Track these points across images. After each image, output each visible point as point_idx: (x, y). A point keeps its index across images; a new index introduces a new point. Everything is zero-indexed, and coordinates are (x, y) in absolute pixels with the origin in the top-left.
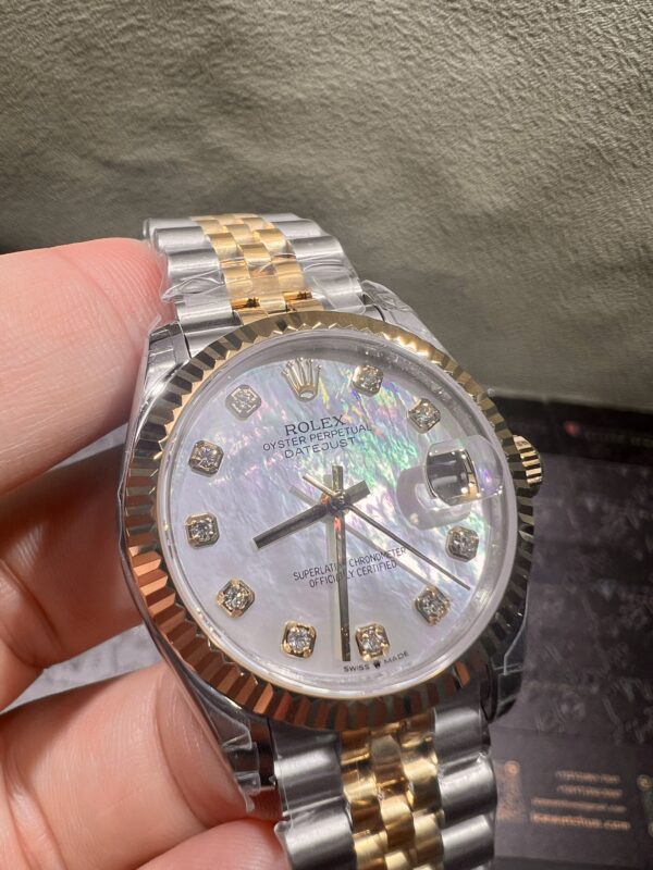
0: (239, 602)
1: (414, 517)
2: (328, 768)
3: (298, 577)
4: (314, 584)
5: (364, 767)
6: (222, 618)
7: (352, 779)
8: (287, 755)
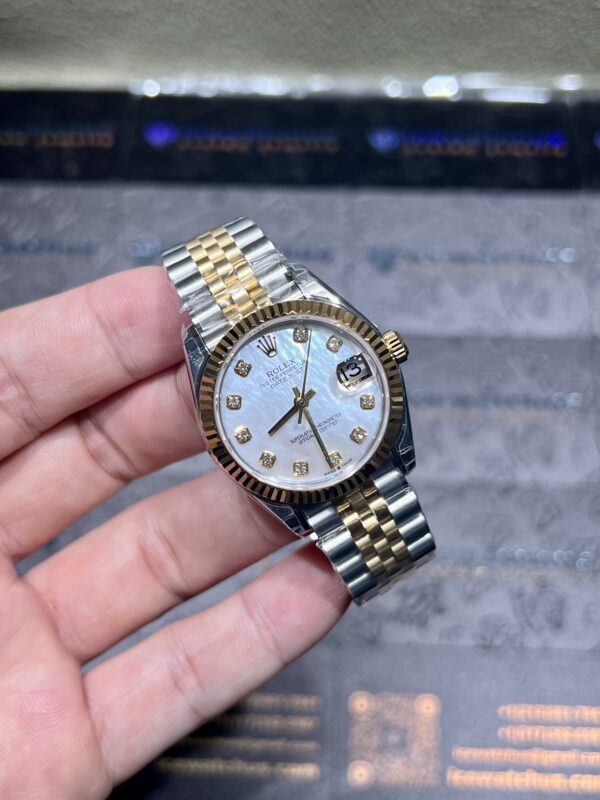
0: (269, 462)
1: (340, 396)
2: (333, 516)
3: (292, 442)
4: (301, 443)
5: (350, 510)
6: (264, 470)
7: (345, 517)
8: (311, 516)
